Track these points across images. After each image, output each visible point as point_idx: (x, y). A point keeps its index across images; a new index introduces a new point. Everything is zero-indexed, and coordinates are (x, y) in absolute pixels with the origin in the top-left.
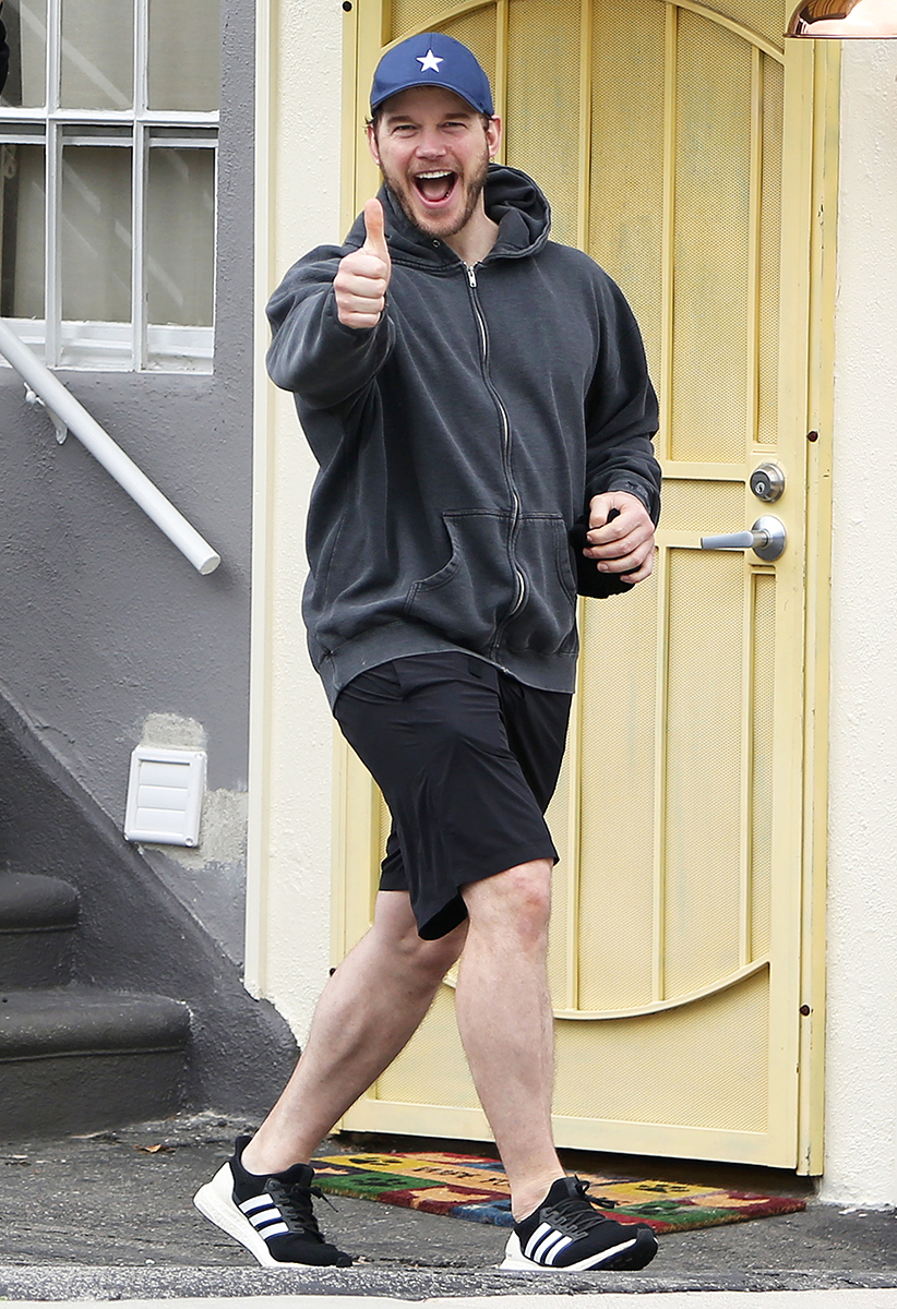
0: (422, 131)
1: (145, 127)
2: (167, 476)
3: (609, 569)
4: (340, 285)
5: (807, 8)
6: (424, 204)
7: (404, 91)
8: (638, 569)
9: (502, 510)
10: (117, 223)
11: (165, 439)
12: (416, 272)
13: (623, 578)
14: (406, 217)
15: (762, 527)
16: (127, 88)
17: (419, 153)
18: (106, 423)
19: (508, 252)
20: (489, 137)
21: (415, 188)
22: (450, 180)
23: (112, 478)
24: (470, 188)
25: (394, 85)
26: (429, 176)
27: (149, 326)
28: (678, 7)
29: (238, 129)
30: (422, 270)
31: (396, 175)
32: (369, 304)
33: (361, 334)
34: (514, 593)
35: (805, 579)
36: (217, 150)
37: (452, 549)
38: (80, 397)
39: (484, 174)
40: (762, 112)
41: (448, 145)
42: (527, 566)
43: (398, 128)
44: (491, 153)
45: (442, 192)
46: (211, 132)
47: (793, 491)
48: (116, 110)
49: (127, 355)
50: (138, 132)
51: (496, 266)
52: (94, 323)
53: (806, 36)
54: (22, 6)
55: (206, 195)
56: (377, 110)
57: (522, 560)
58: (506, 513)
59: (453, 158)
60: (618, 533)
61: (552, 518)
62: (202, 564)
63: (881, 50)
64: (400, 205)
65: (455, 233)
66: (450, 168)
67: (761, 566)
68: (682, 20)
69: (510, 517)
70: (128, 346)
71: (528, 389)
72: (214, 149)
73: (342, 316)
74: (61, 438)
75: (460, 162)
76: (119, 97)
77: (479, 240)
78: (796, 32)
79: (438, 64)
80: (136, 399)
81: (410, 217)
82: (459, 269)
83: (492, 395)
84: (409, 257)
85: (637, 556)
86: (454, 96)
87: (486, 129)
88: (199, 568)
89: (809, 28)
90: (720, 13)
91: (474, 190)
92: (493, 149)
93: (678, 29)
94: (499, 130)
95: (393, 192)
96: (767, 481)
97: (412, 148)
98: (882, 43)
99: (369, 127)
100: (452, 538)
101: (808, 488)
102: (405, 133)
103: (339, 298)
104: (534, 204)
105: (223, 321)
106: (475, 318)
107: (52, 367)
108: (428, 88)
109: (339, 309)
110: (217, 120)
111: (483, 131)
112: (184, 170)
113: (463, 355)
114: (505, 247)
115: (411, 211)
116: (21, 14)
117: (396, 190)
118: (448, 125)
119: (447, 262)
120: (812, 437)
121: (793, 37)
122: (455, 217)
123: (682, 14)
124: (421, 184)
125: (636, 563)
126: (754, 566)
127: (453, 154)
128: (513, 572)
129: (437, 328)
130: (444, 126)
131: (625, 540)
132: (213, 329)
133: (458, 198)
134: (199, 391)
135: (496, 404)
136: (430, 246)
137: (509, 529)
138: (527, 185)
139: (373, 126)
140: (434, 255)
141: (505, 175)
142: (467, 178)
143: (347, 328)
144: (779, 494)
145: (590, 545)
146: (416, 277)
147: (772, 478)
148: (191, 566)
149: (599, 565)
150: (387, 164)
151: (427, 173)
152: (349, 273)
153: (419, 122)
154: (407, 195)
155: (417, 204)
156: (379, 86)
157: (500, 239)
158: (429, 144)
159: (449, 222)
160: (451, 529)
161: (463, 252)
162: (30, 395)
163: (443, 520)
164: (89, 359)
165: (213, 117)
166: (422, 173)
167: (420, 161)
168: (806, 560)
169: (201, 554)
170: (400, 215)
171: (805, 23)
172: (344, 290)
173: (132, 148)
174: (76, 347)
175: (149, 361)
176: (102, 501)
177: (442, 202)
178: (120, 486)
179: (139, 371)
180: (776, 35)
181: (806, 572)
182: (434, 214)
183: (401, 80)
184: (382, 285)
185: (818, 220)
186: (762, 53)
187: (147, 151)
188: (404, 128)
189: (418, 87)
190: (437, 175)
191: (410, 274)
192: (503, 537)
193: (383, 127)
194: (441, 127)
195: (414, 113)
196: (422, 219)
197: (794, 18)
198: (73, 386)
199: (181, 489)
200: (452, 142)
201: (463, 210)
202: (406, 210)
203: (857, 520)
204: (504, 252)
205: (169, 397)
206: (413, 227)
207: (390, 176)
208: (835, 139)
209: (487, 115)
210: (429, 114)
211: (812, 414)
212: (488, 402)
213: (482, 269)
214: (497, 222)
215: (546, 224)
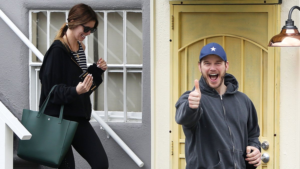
0: (211, 65)
1: (126, 68)
2: (132, 145)
3: (251, 163)
4: (189, 99)
5: (273, 40)
6: (211, 81)
7: (207, 56)
8: (258, 163)
9: (231, 149)
10: (120, 90)
11: (131, 137)
12: (209, 96)
13: (254, 165)
14: (207, 84)
15: (264, 155)
16: (122, 59)
17: (210, 69)
18: (118, 134)
19: (229, 92)
20: (226, 66)
21: (209, 77)
22: (217, 76)
23: (120, 146)
24: (221, 78)
25: (205, 54)
26: (213, 75)
27: (128, 112)
28: (244, 40)
29: (147, 68)
30: (210, 96)
31: (205, 74)
32: (196, 103)
33: (194, 110)
34: (234, 168)
35: (274, 167)
36: (142, 73)
37: (220, 159)
38: (112, 128)
39: (225, 74)
40: (263, 63)
41: (217, 68)
42: (237, 161)
43: (206, 64)
44: (226, 70)
45: (215, 78)
46: (141, 69)
47: (271, 147)
48: (120, 64)
49: (122, 119)
50: (125, 69)
51: (227, 95)
52: (115, 112)
53: (273, 46)
54: (98, 41)
55: (140, 83)
56: (201, 60)
57: (236, 160)
58: (232, 150)
59: (218, 71)
60: (253, 155)
61: (240, 151)
62: (140, 165)
63: (289, 49)
64: (206, 81)
65: (218, 87)
66: (217, 73)
67: (264, 164)
68: (245, 43)
69: (233, 151)
70: (123, 117)
71: (234, 122)
72: (141, 73)
73: (190, 106)
74: (108, 137)
75: (219, 72)
76: (120, 61)
77: (223, 90)
78: (270, 45)
79: (215, 50)
80: (125, 128)
81: (208, 84)
82: (218, 96)
83: (227, 124)
84: (208, 93)
85: (258, 160)
86: (219, 57)
87: (225, 64)
88: (139, 166)
89: (273, 44)
90: (253, 41)
91: (222, 78)
92: (227, 69)
93: (244, 45)
94: (228, 65)
95: (204, 78)
96: (265, 145)
97: (209, 68)
98: (289, 48)
99: (199, 64)
100: (220, 156)
101: (274, 147)
102: (207, 65)
103: (189, 102)
104: (235, 82)
105: (144, 111)
106: (222, 107)
107: (106, 122)
108: (213, 55)
109: (189, 104)
110: (142, 66)
111: (225, 65)
112: (134, 77)
113: (220, 115)
114: (229, 91)
115: (208, 82)
116: (98, 43)
117: (205, 78)
118: (217, 63)
119: (216, 94)
120: (275, 135)
121: (270, 46)
122: (218, 84)
123: (245, 41)
124: (210, 76)
125: (257, 162)
126: (262, 164)
127: (218, 70)
128: (234, 163)
129: (214, 109)
130: (216, 63)
131: (255, 156)
132: (142, 113)
133: (219, 80)
134: (139, 126)
135: (228, 126)
136: (212, 91)
137: (233, 153)
138: (233, 78)
139: (200, 63)
140: (213, 92)
141: (228, 75)
142: (221, 76)
143: (191, 109)
144: (268, 148)
145: (247, 158)
146: (209, 98)
147: (266, 144)
148: (137, 165)
149: (249, 162)
150: (203, 72)
151: (212, 74)
152: (191, 96)
153: (211, 63)
154: (207, 79)
155: (210, 82)
156: (202, 54)
157: (227, 89)
158: (212, 67)
159: (217, 85)
160: (220, 154)
161: (219, 92)
162: (101, 128)
163: (218, 152)
164: (114, 120)
165: (141, 65)
166: (211, 74)
167: (211, 71)
168: (274, 163)
169: (140, 163)
170: (205, 83)
171: (272, 43)
172: (190, 100)
173: (123, 72)
174: (111, 117)
175: (128, 120)
176: (118, 151)
177: (215, 81)
178: (122, 148)
179: (126, 122)
180: (266, 46)
181: (274, 165)
182: (213, 83)
183: (206, 53)
184: (199, 99)
185: (276, 87)
186: (263, 50)
187: (127, 73)
188: (207, 64)
189: (210, 55)
190: (214, 75)
191: (208, 97)
192: (231, 155)
193: (202, 63)
194: (215, 64)
195: (210, 61)
196: (211, 85)
197: (270, 42)
198: (111, 126)
199: (135, 148)
200: (218, 67)
201: (220, 83)
202: (207, 82)
203: (285, 154)
204: (228, 92)
205: (132, 128)
206: (209, 86)
207: (204, 74)
208: (279, 69)
209: (226, 61)
210: (213, 61)
211: (275, 130)
212: (225, 125)
213: (223, 96)
214: (227, 86)
215: (237, 87)
